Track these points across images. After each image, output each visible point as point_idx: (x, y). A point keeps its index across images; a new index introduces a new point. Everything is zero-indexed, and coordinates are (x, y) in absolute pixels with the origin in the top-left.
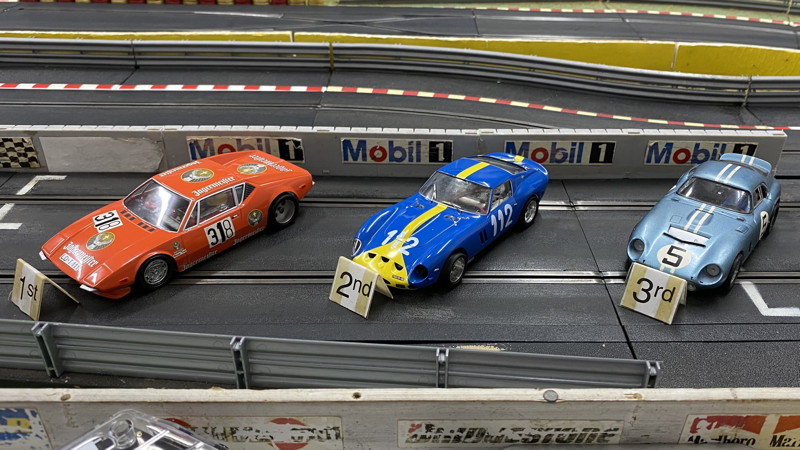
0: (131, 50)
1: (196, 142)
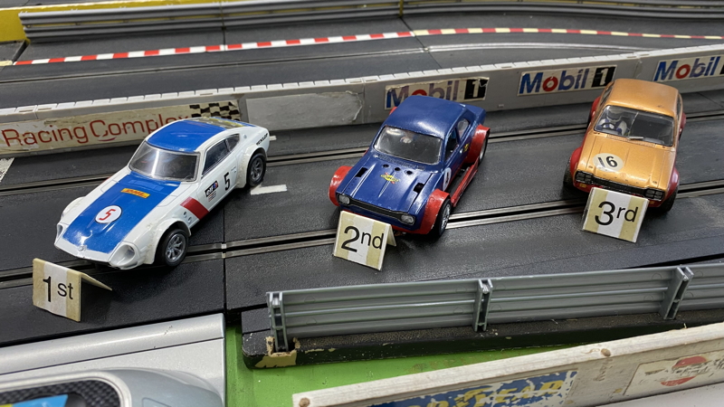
0: (220, 12)
1: (394, 90)
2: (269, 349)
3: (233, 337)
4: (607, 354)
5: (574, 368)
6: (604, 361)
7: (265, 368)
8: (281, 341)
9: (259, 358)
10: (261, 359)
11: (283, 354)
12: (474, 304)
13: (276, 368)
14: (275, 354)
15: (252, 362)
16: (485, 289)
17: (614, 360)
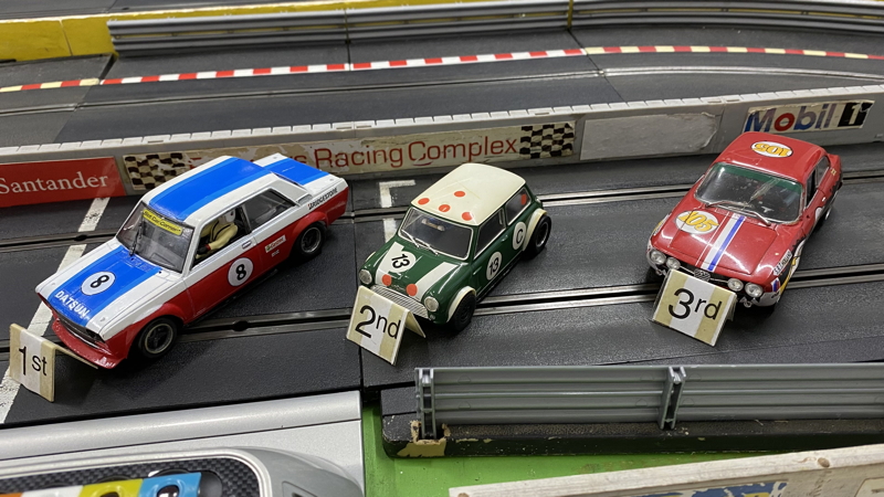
0: (344, 21)
2: (415, 435)
3: (371, 419)
4: (825, 465)
5: (783, 478)
6: (821, 473)
7: (408, 457)
8: (428, 427)
9: (402, 444)
10: (405, 447)
11: (431, 442)
12: (661, 396)
13: (422, 458)
14: (421, 442)
15: (393, 450)
16: (677, 378)
17: (833, 472)
